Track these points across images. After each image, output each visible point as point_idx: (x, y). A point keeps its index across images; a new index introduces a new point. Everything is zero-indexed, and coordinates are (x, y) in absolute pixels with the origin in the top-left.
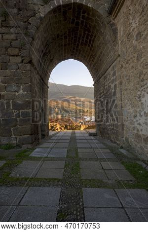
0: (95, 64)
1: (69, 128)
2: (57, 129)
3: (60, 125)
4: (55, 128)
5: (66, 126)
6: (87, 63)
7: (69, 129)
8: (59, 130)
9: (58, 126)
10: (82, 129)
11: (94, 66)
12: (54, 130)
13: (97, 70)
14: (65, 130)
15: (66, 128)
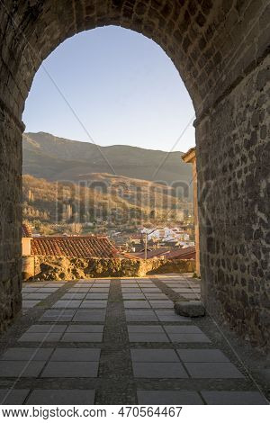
0: (210, 32)
1: (100, 269)
2: (62, 276)
3: (73, 261)
4: (55, 270)
5: (92, 263)
6: (171, 39)
7: (103, 275)
8: (69, 277)
9: (66, 264)
10: (142, 274)
11: (203, 43)
12: (51, 278)
13: (218, 58)
14: (87, 278)
15: (91, 269)
